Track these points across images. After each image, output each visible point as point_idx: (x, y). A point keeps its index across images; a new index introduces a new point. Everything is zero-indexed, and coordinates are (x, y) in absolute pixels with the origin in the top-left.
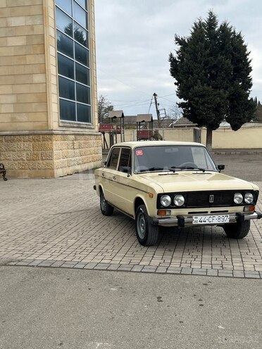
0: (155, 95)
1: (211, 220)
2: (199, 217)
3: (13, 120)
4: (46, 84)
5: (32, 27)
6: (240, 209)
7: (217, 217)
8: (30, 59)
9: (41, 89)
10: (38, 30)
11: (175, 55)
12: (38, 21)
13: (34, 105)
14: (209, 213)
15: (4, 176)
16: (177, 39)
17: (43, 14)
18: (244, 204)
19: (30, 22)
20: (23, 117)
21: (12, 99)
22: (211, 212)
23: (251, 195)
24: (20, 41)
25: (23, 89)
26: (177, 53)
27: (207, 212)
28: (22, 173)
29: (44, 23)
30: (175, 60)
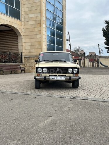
0: (99, 45)
1: (57, 78)
2: (52, 77)
3: (30, 52)
4: (41, 38)
5: (37, 17)
6: (72, 75)
7: (60, 77)
8: (36, 29)
9: (39, 40)
10: (39, 18)
11: (105, 28)
12: (39, 15)
13: (37, 46)
14: (58, 76)
15: (24, 72)
16: (105, 22)
17: (41, 12)
18: (73, 73)
19: (36, 16)
20: (33, 51)
21: (30, 44)
22: (59, 75)
23: (76, 70)
24: (33, 23)
25: (34, 40)
26: (106, 27)
27: (57, 75)
28: (32, 71)
29: (41, 15)
30: (105, 30)
